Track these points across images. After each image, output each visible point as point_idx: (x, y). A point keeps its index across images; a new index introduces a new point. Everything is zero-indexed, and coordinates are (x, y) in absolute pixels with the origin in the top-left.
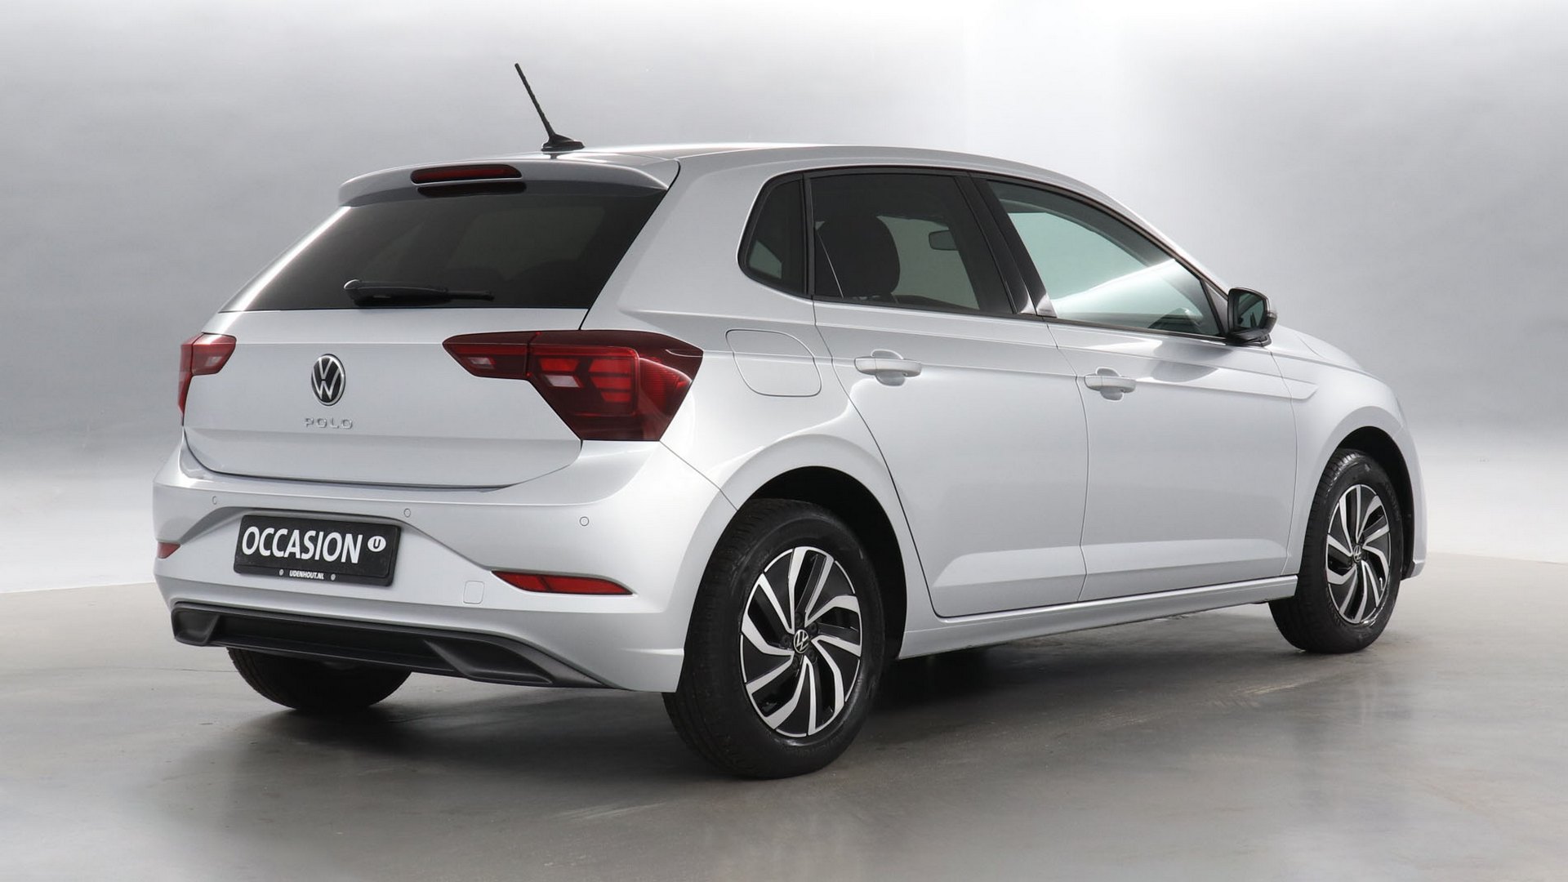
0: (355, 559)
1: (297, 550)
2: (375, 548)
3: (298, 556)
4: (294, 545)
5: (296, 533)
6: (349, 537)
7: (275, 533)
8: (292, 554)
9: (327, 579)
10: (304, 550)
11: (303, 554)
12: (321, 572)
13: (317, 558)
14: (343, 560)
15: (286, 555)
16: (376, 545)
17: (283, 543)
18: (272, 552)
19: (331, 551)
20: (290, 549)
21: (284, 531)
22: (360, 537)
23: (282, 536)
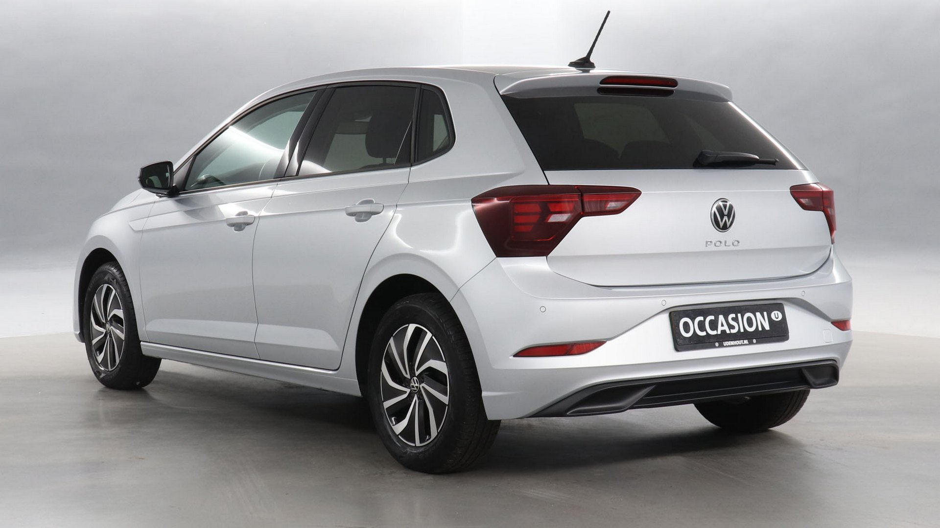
0: (767, 327)
1: (726, 328)
2: (777, 318)
3: (728, 332)
4: (722, 325)
5: (721, 318)
6: (758, 314)
7: (705, 319)
8: (723, 332)
9: (751, 343)
10: (731, 327)
11: (731, 330)
12: (745, 339)
13: (742, 330)
14: (760, 329)
15: (719, 332)
16: (777, 317)
17: (714, 325)
18: (707, 332)
19: (750, 324)
20: (720, 328)
21: (712, 317)
22: (765, 313)
23: (711, 321)
